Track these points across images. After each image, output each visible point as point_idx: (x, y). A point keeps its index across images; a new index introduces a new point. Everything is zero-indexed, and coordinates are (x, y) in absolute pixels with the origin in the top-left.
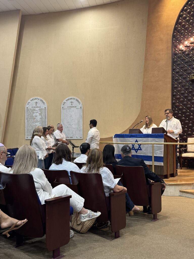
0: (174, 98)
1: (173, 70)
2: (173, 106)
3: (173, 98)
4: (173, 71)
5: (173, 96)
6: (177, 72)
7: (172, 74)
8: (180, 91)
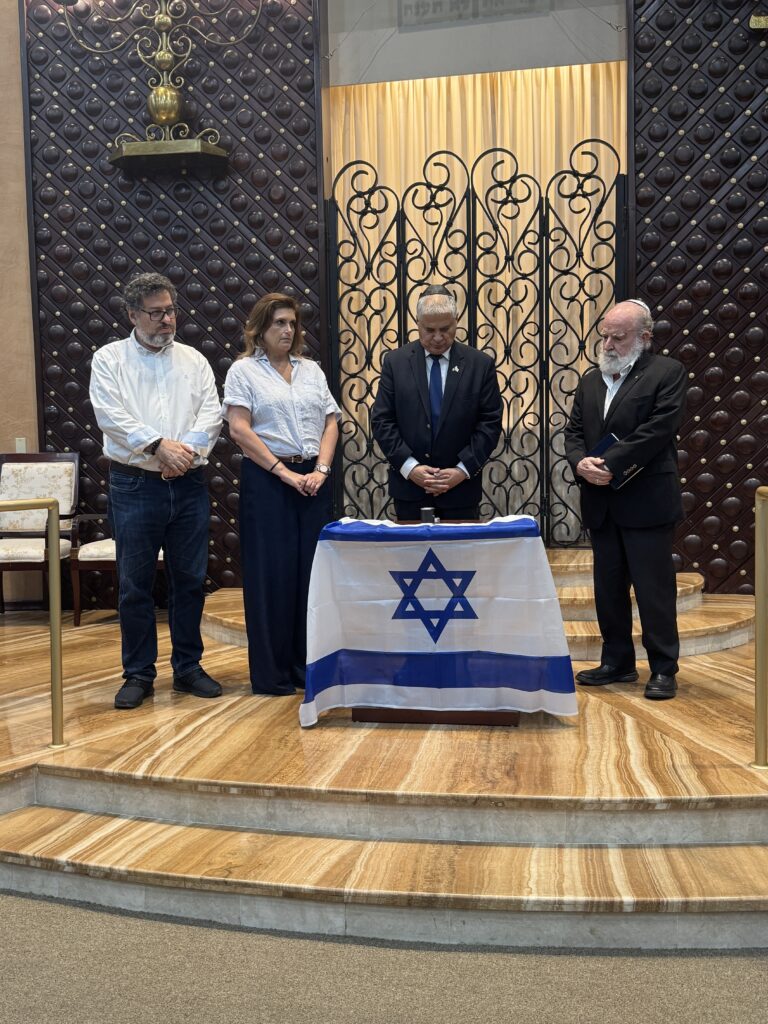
0: (43, 257)
1: (32, 104)
2: (39, 296)
3: (38, 257)
4: (32, 112)
5: (37, 243)
6: (54, 120)
7: (29, 125)
8: (72, 218)
